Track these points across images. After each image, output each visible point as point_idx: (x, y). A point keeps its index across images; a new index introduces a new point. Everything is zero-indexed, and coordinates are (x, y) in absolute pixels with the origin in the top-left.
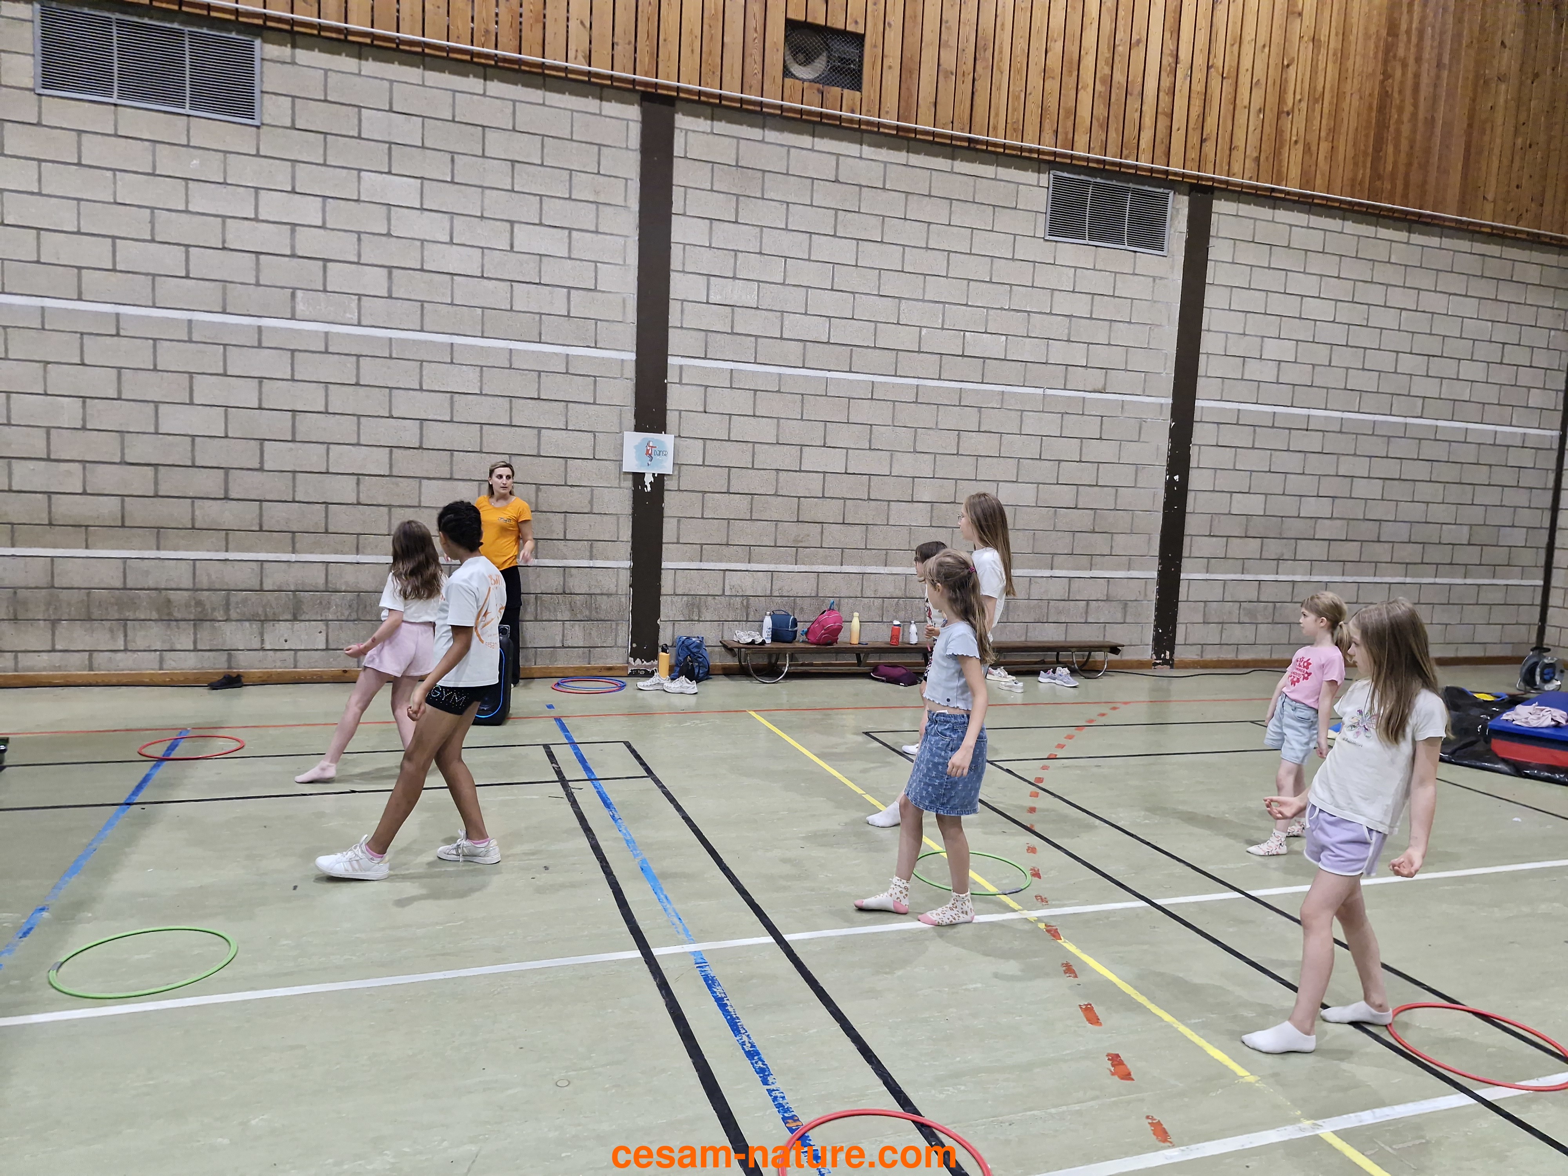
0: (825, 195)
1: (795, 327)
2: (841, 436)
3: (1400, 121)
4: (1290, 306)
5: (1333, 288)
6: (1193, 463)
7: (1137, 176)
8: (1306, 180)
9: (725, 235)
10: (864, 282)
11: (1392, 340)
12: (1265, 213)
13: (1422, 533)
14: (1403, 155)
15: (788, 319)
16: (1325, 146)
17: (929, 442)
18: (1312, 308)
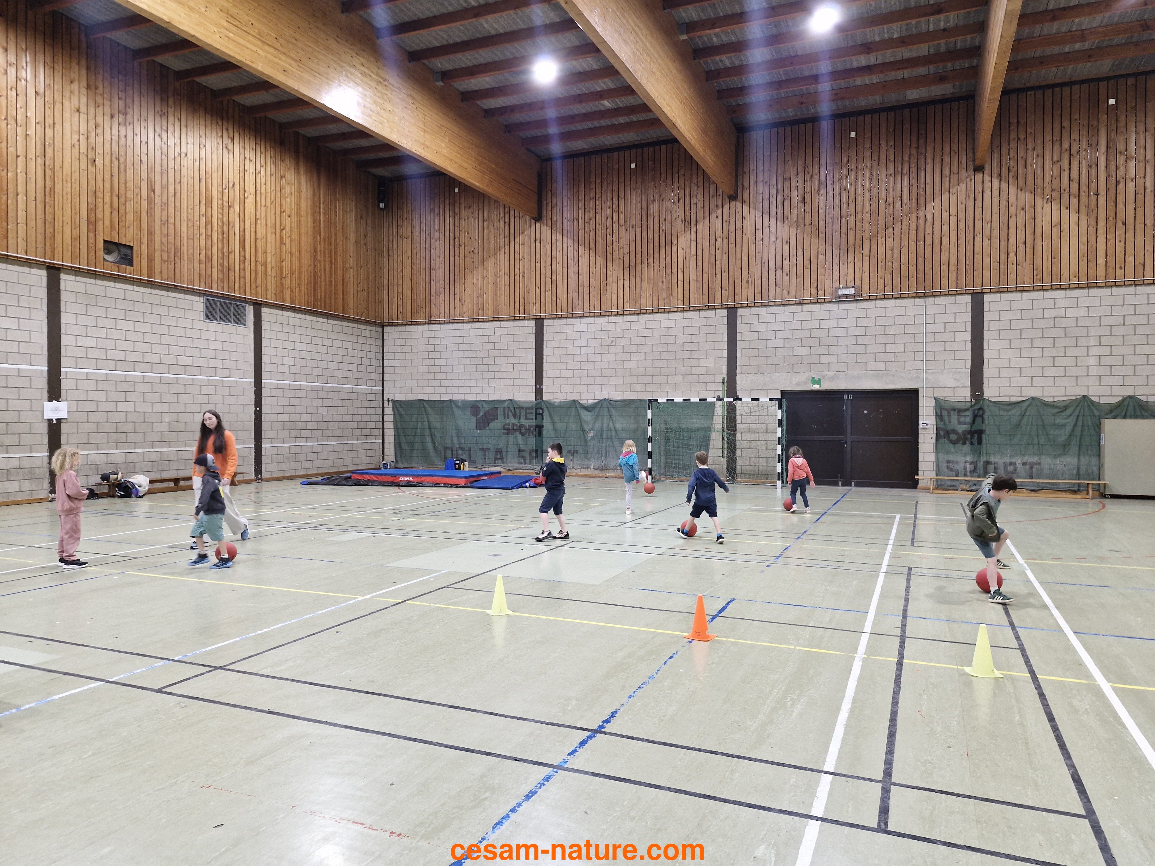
0: (120, 304)
1: (112, 355)
2: (132, 397)
3: (321, 281)
4: (291, 345)
5: (305, 339)
6: (263, 403)
7: (235, 299)
8: (292, 302)
9: (82, 320)
10: (138, 337)
11: (326, 357)
12: (280, 312)
13: (342, 425)
14: (323, 294)
15: (109, 352)
16: (297, 290)
17: (167, 398)
18: (300, 346)
